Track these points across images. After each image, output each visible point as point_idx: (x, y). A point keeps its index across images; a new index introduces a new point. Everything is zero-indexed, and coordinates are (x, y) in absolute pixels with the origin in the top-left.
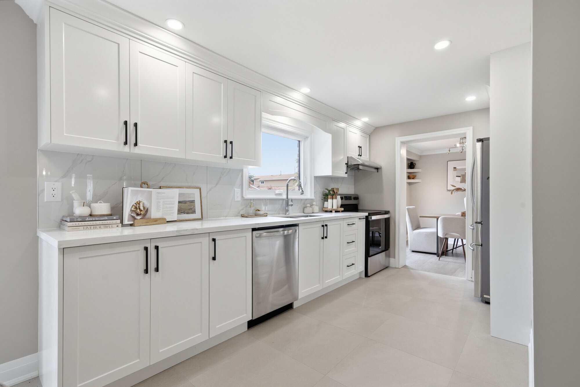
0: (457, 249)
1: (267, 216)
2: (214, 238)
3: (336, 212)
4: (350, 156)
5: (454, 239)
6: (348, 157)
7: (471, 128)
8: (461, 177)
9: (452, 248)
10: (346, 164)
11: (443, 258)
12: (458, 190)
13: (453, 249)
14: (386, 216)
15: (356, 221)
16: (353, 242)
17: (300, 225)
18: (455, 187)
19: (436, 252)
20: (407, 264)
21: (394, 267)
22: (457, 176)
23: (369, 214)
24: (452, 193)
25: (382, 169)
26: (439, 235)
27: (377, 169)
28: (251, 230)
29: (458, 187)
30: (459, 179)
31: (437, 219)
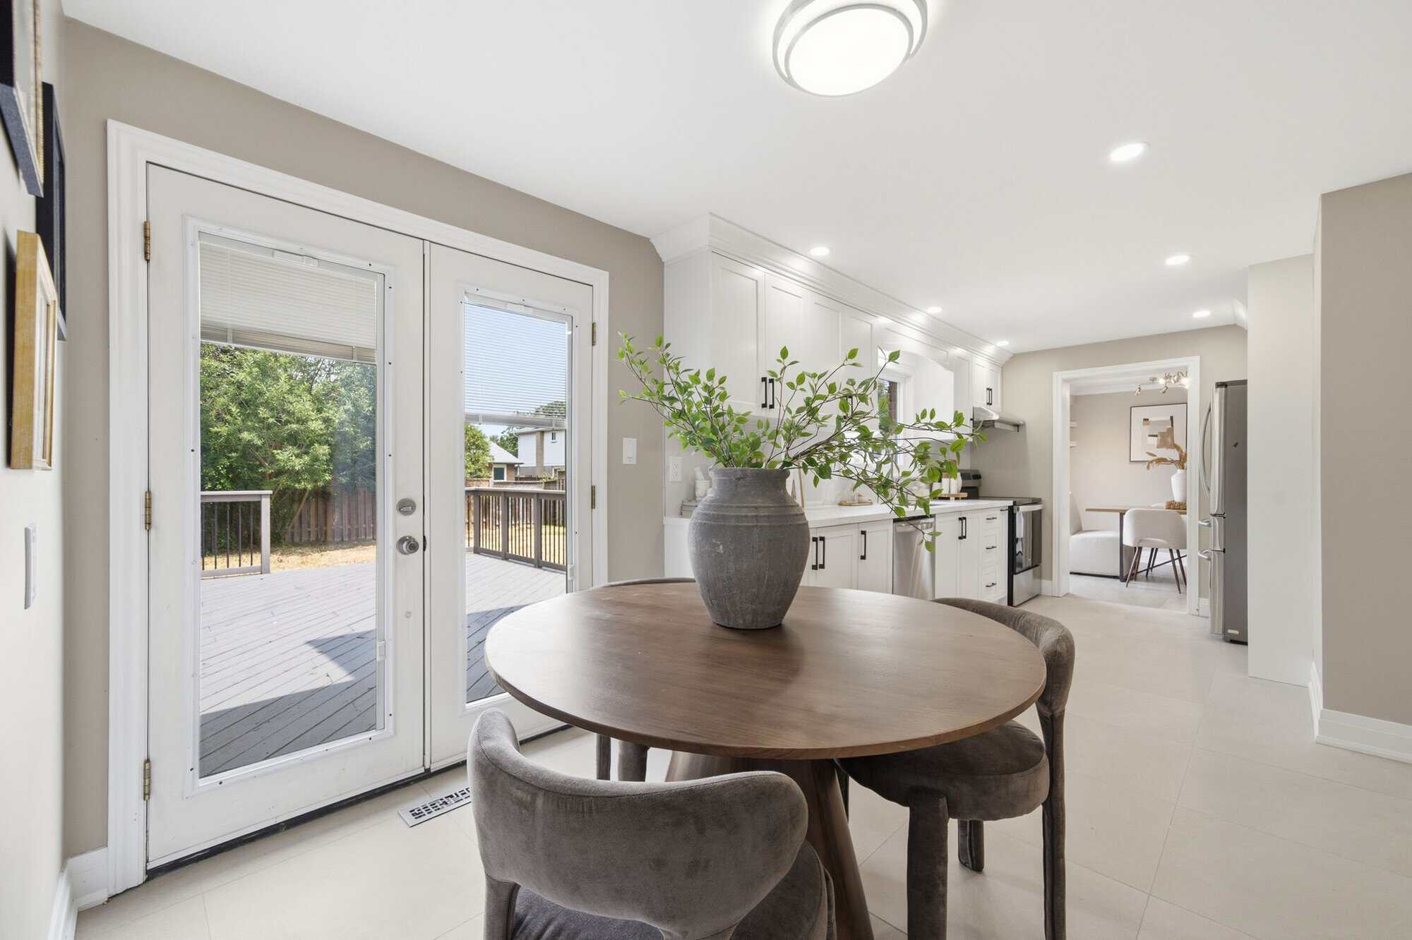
0: (1154, 569)
1: (871, 503)
2: (863, 530)
3: (957, 499)
4: (976, 406)
5: (1150, 549)
6: (973, 408)
7: (1197, 358)
8: (1159, 438)
9: (1147, 568)
10: (971, 419)
11: (1132, 584)
12: (1160, 461)
13: (1147, 570)
14: (1037, 507)
15: (997, 513)
16: (993, 547)
17: (936, 516)
18: (1155, 456)
19: (1118, 574)
20: (1071, 591)
21: (1050, 595)
22: (1150, 436)
23: (1015, 503)
24: (1148, 467)
25: (1025, 427)
26: (1124, 543)
27: (1017, 426)
28: (892, 521)
29: (1159, 456)
30: (1154, 441)
31: (1122, 514)
